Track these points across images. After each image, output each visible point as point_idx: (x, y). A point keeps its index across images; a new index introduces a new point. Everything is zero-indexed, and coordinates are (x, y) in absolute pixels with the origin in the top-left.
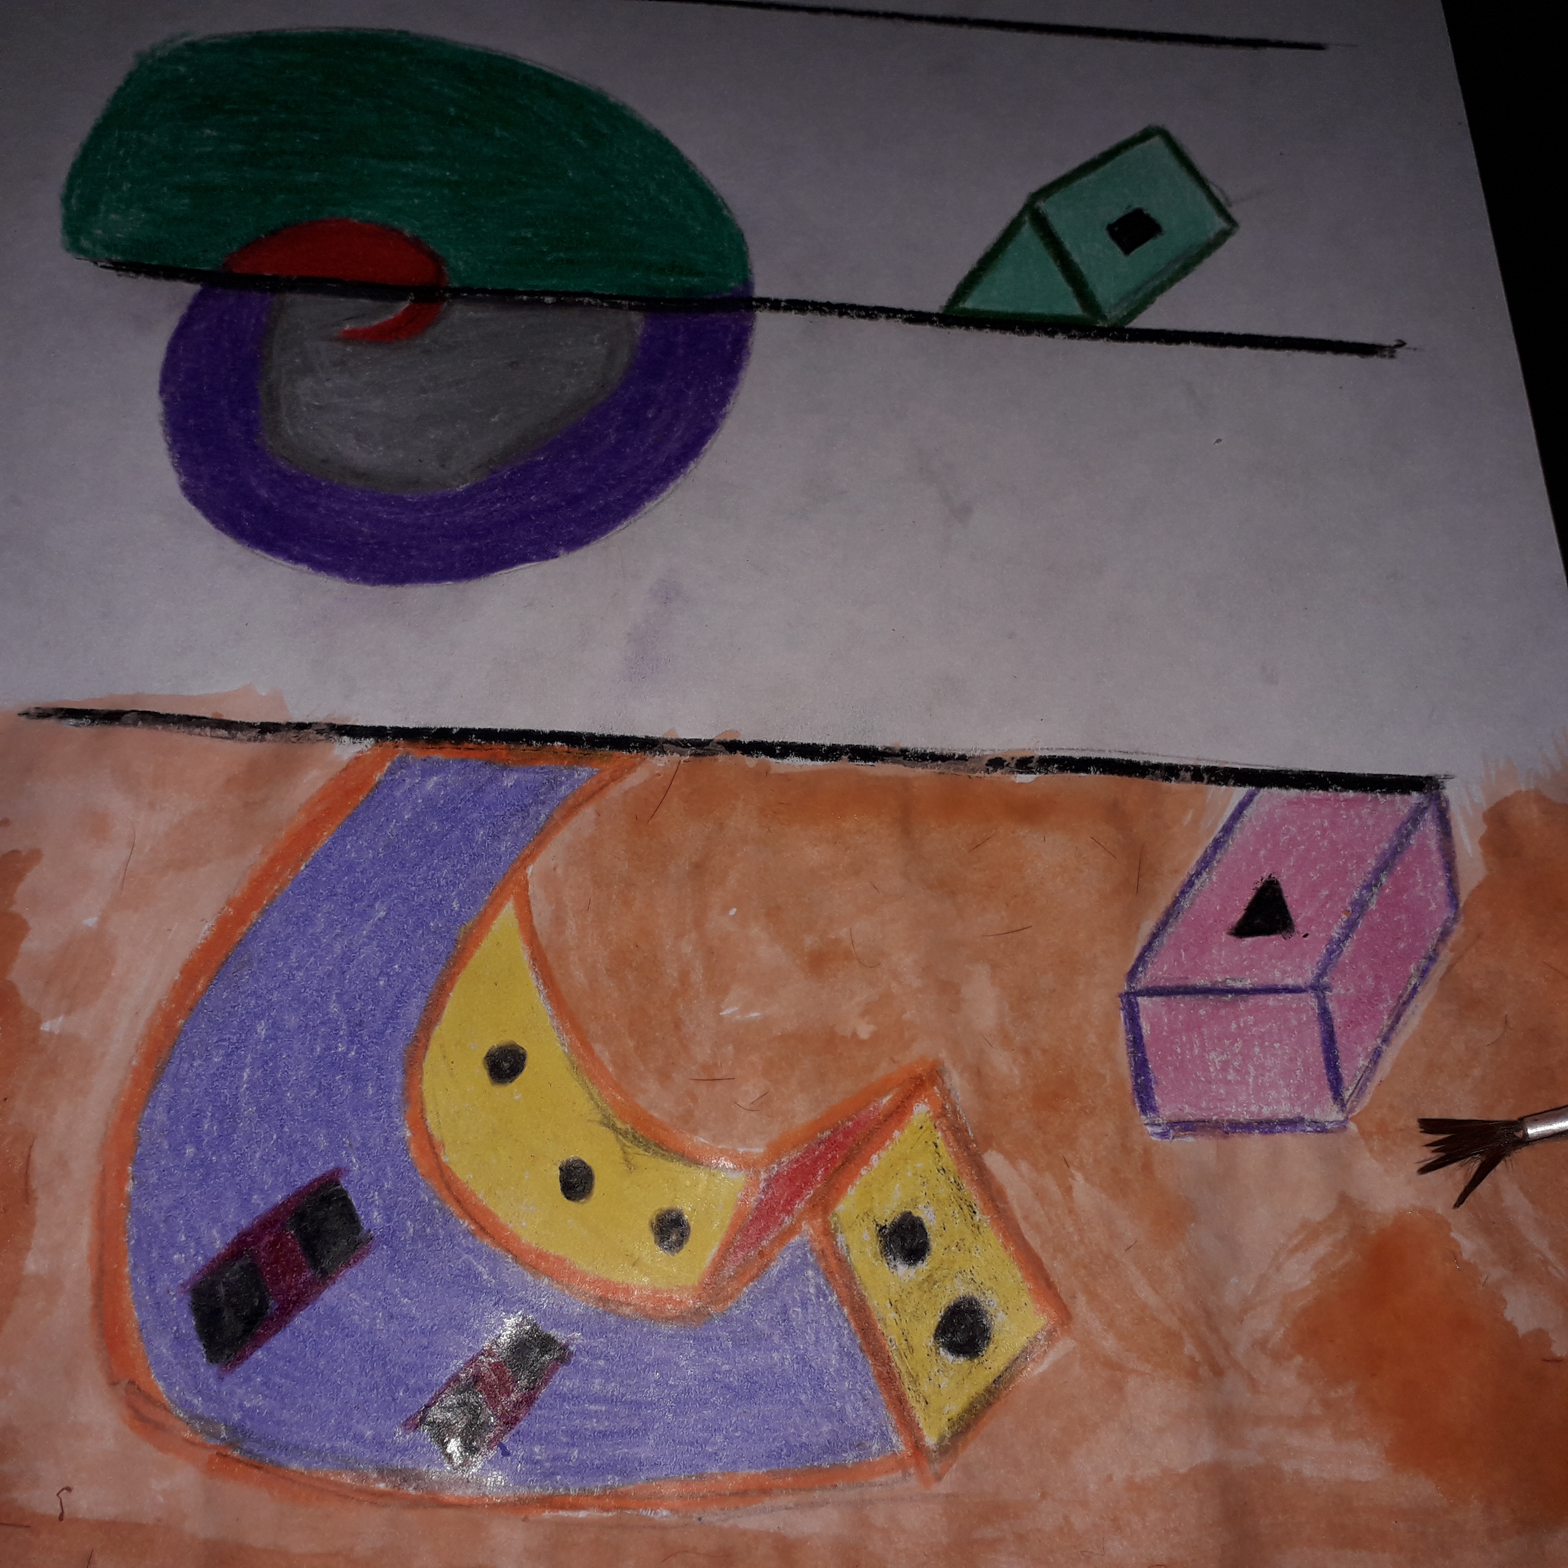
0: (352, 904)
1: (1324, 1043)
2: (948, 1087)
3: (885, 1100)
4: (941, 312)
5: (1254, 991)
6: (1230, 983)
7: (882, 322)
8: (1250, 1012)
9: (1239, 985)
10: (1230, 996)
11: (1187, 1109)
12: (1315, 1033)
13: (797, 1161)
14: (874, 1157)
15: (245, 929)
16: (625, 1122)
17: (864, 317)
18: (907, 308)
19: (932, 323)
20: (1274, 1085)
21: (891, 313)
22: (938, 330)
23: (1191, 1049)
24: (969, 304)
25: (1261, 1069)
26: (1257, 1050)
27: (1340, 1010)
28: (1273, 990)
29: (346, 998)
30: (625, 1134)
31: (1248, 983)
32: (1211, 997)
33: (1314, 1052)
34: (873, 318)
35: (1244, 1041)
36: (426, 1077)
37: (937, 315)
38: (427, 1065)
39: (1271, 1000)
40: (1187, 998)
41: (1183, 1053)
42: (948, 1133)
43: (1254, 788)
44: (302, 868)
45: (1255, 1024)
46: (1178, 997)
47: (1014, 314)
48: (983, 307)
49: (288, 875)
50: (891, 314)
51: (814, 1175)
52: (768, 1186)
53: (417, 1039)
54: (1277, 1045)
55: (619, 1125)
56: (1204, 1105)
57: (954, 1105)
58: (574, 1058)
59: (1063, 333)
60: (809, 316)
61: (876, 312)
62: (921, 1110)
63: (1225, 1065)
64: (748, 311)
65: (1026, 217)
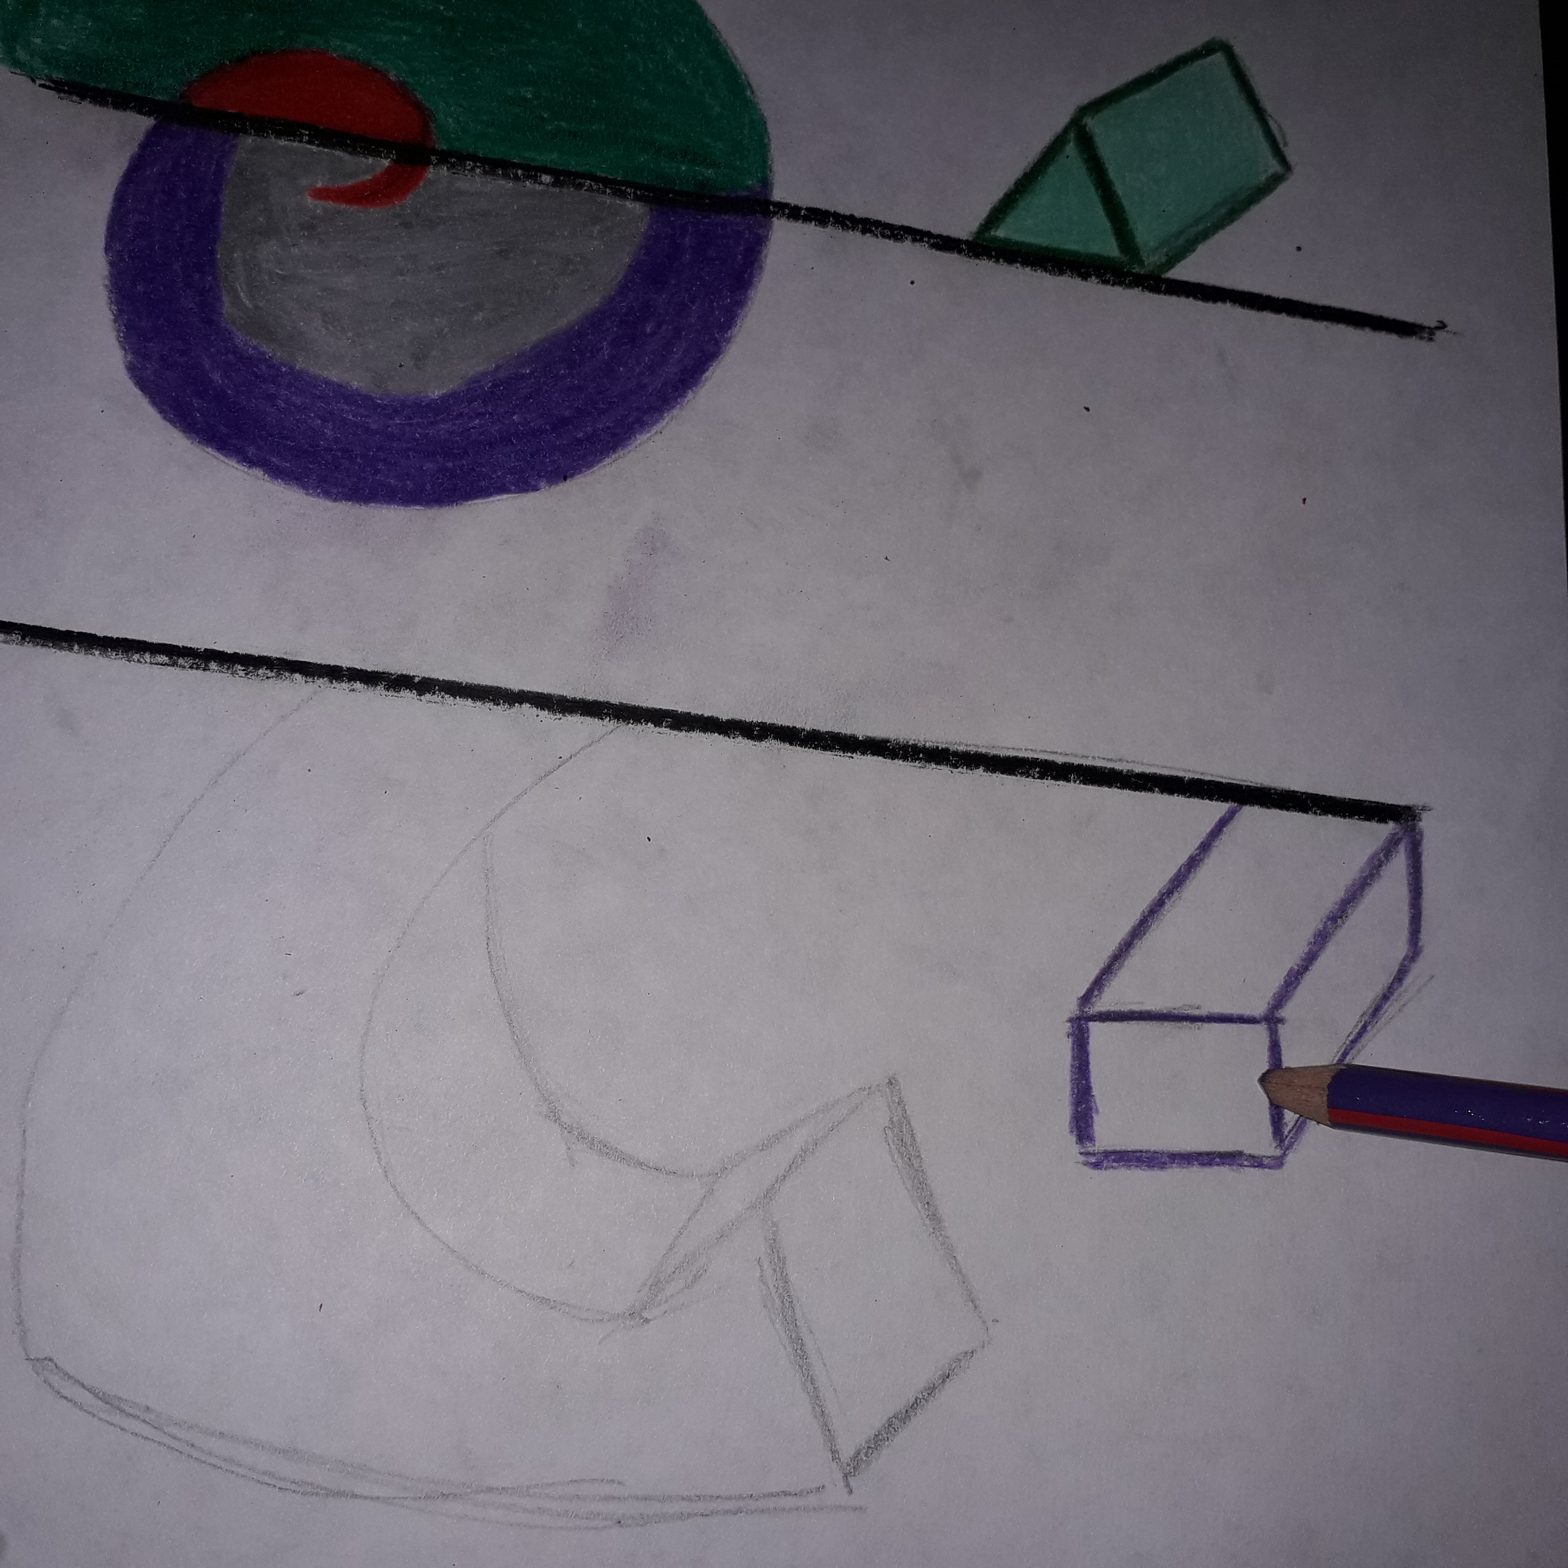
2: (898, 1099)
4: (971, 239)
5: (1210, 1019)
6: (1188, 1009)
7: (908, 245)
9: (1195, 1012)
10: (1186, 1023)
17: (889, 237)
18: (935, 231)
19: (960, 251)
21: (917, 235)
22: (966, 259)
24: (1001, 233)
28: (1228, 1019)
30: (570, 1129)
31: (1204, 1010)
32: (1166, 1023)
34: (898, 239)
37: (967, 242)
39: (1225, 1030)
40: (1142, 1023)
43: (1236, 804)
46: (1132, 1023)
47: (1047, 249)
48: (1017, 237)
50: (918, 237)
55: (564, 1119)
59: (1097, 276)
60: (830, 229)
61: (902, 233)
64: (764, 216)
65: (1072, 135)
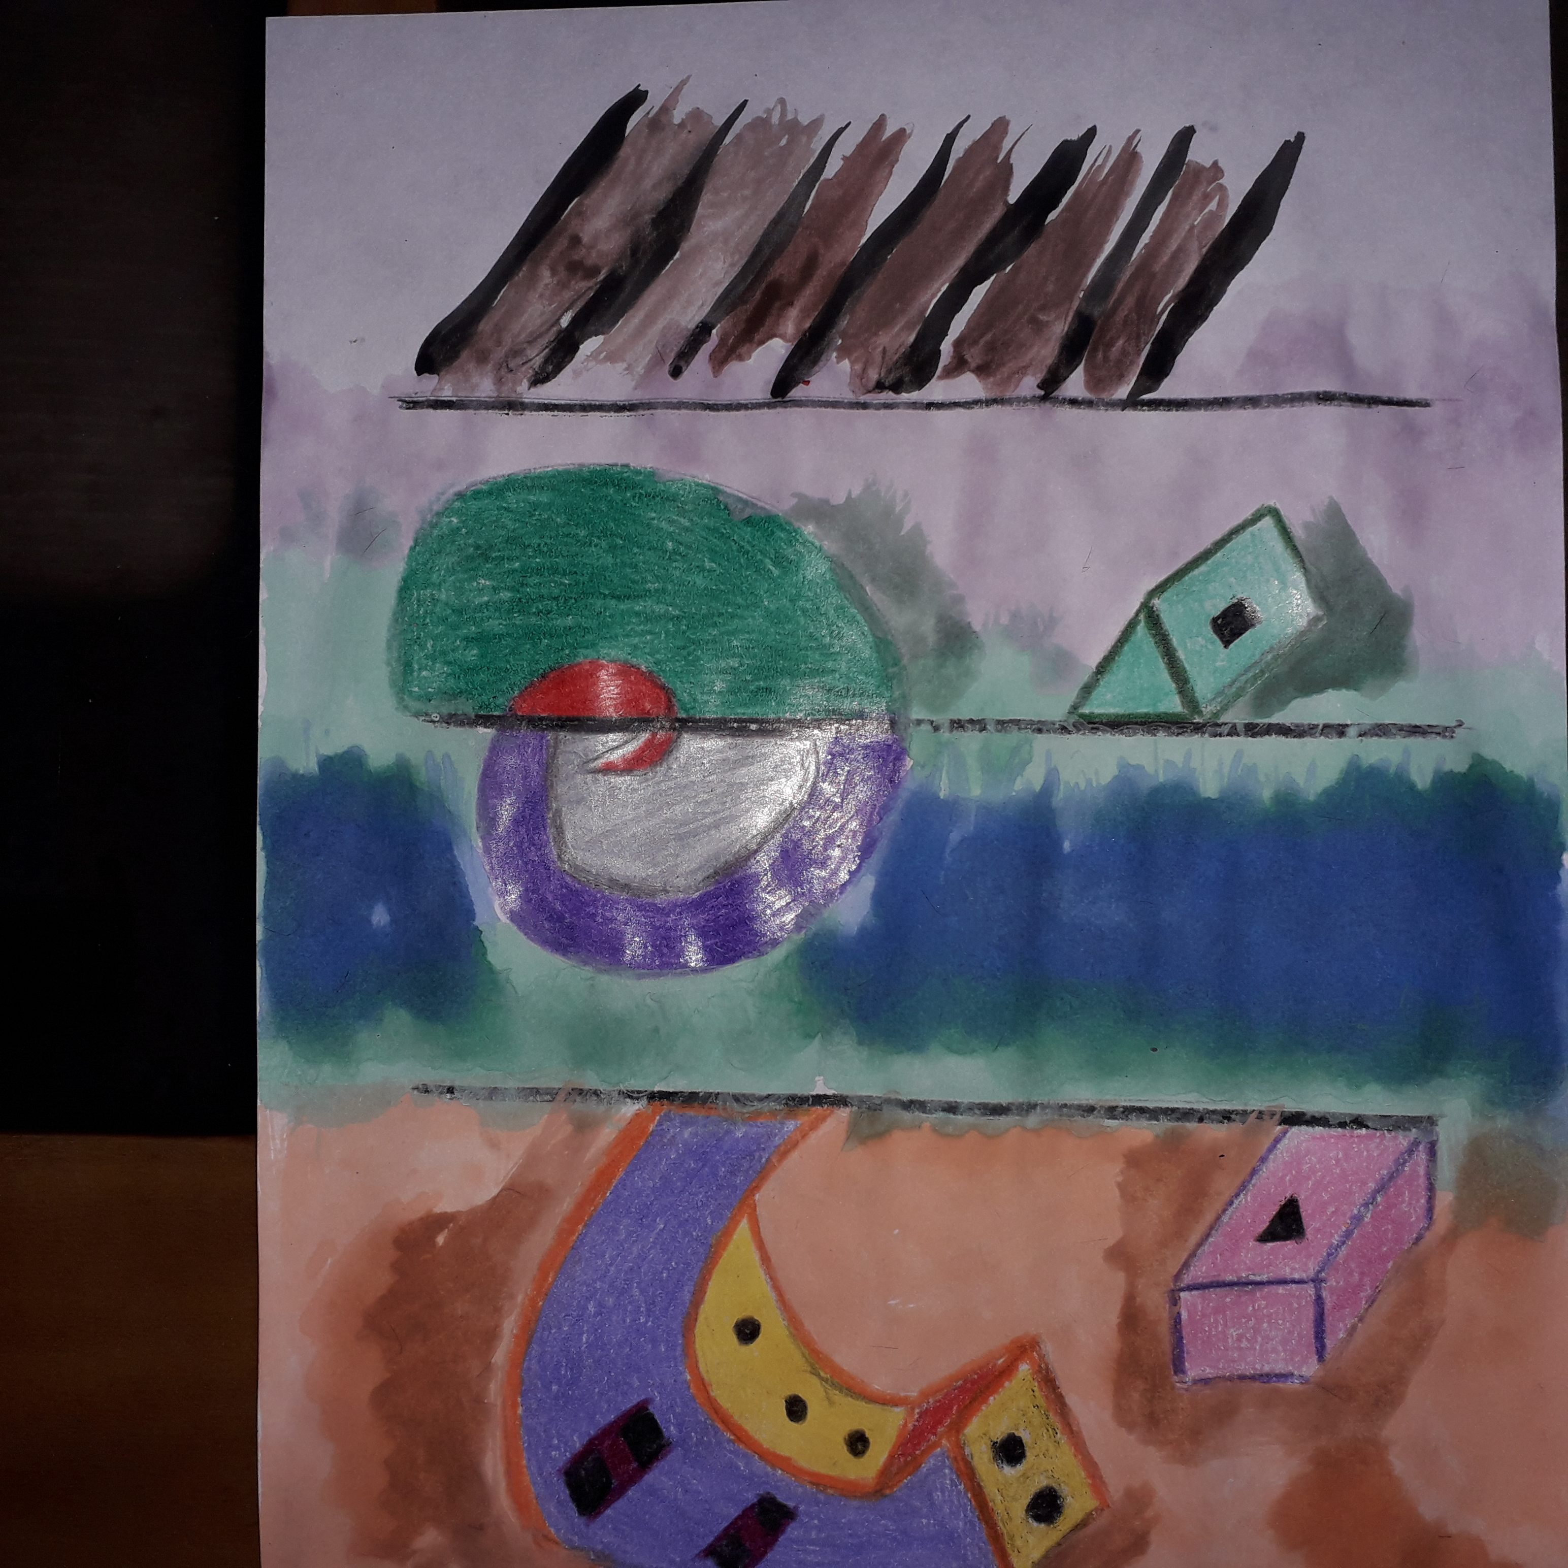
0: (641, 1219)
1: (1316, 1321)
2: (1044, 1352)
3: (1000, 1362)
4: (1062, 721)
5: (1270, 1283)
6: (1252, 1278)
8: (1263, 1298)
9: (1258, 1279)
10: (1250, 1287)
11: (1208, 1370)
12: (1310, 1313)
13: (939, 1401)
14: (991, 1398)
15: (574, 1238)
16: (826, 1373)
17: (1000, 731)
18: (1035, 719)
19: (1055, 731)
20: (1274, 1350)
21: (1022, 725)
22: (1060, 736)
23: (1216, 1327)
24: (1086, 709)
25: (1267, 1339)
26: (1265, 1325)
27: (1331, 1297)
28: (1283, 1282)
29: (643, 1285)
30: (826, 1381)
31: (1265, 1278)
32: (1236, 1289)
33: (1307, 1327)
35: (1256, 1319)
36: (697, 1340)
38: (697, 1331)
39: (1281, 1290)
40: (1218, 1290)
41: (1210, 1330)
42: (1043, 1384)
43: (1287, 1126)
44: (608, 1194)
45: (1266, 1306)
46: (1211, 1290)
47: (1123, 715)
48: (1098, 711)
49: (599, 1200)
51: (951, 1409)
52: (920, 1417)
53: (689, 1313)
54: (1280, 1322)
55: (822, 1374)
56: (1221, 1366)
57: (1047, 1365)
58: (792, 1330)
59: (1164, 730)
62: (1024, 1368)
63: (1240, 1338)
65: (1142, 617)
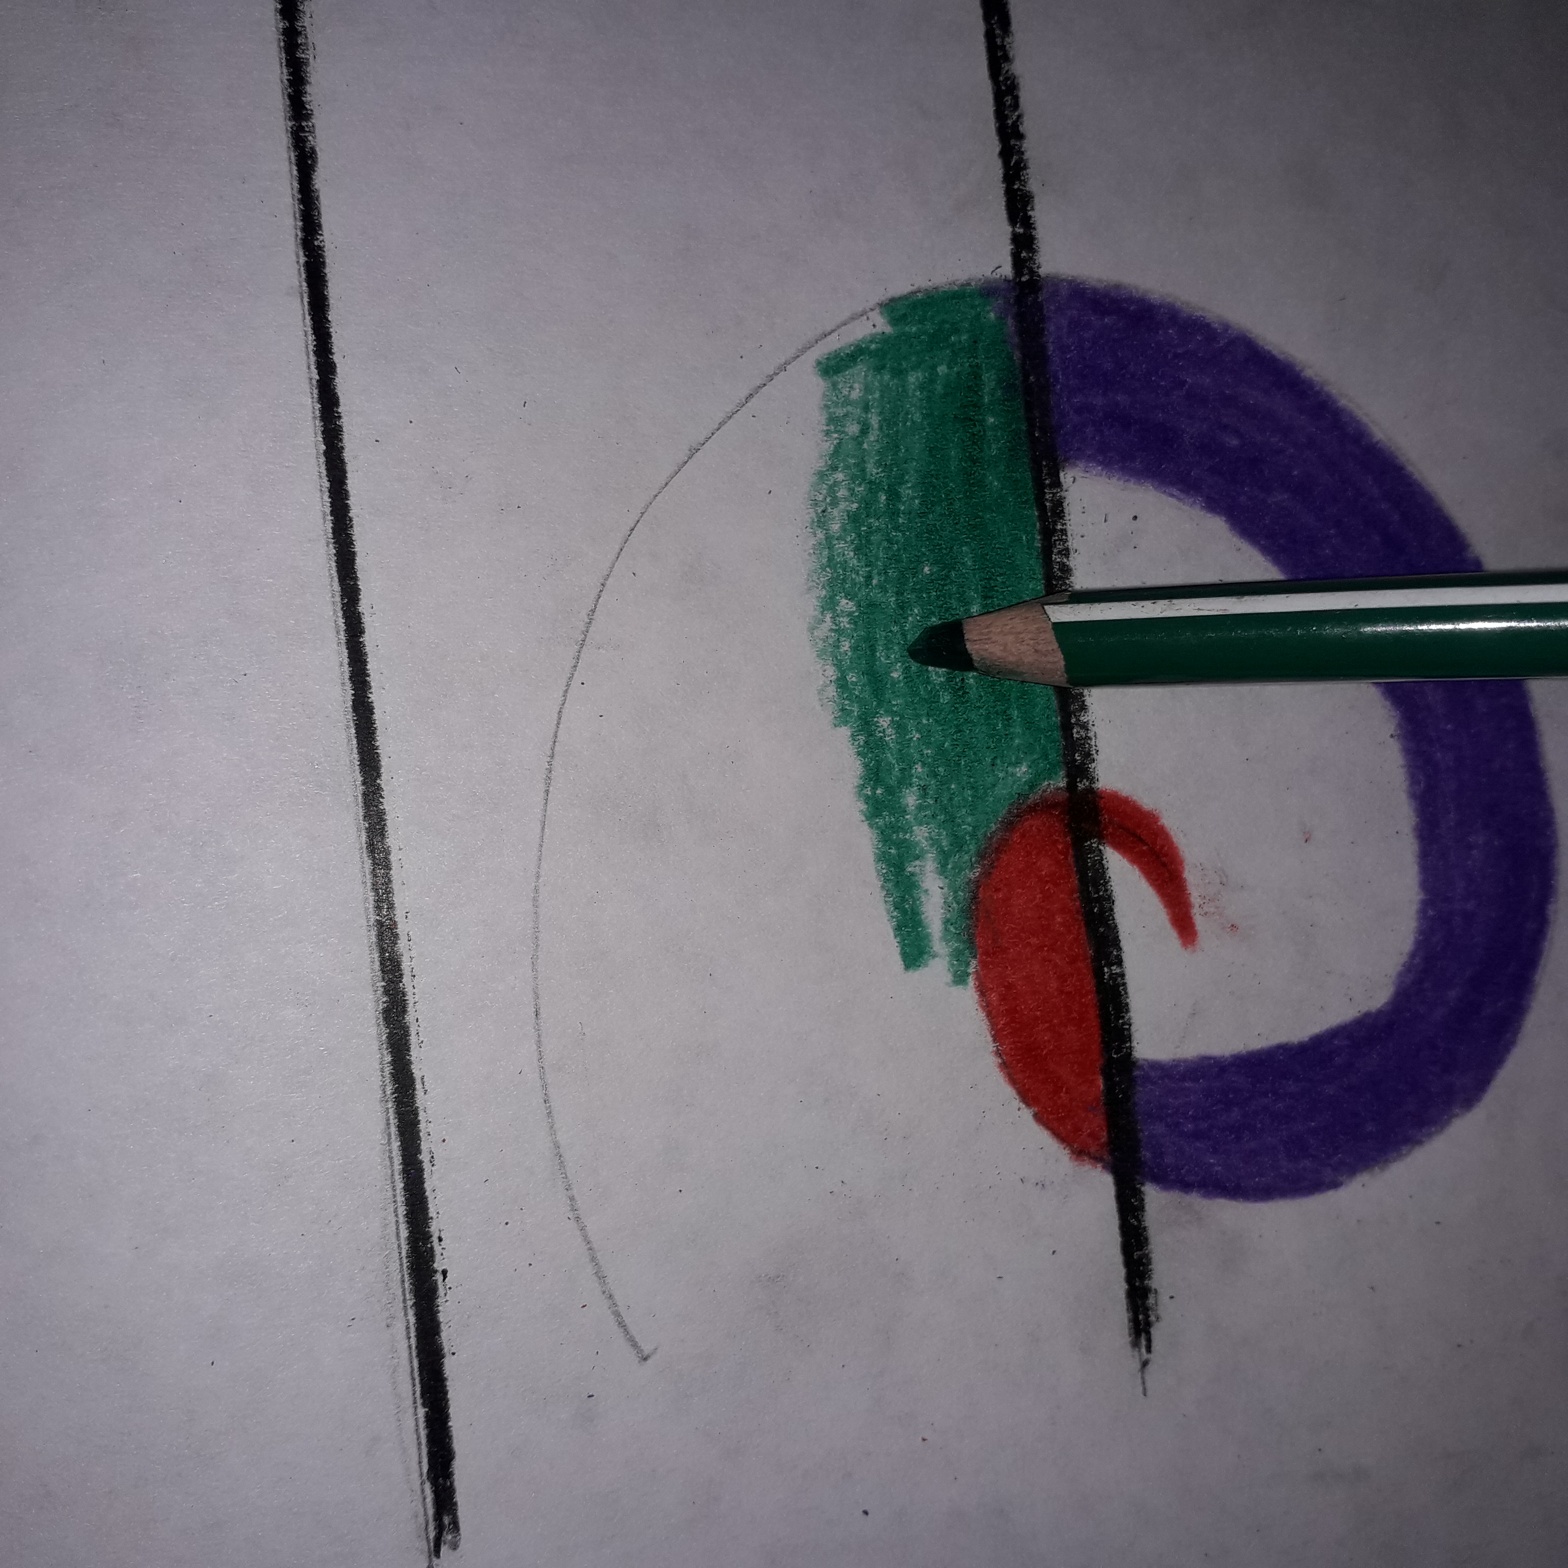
61: (1001, 79)
64: (1040, 289)
